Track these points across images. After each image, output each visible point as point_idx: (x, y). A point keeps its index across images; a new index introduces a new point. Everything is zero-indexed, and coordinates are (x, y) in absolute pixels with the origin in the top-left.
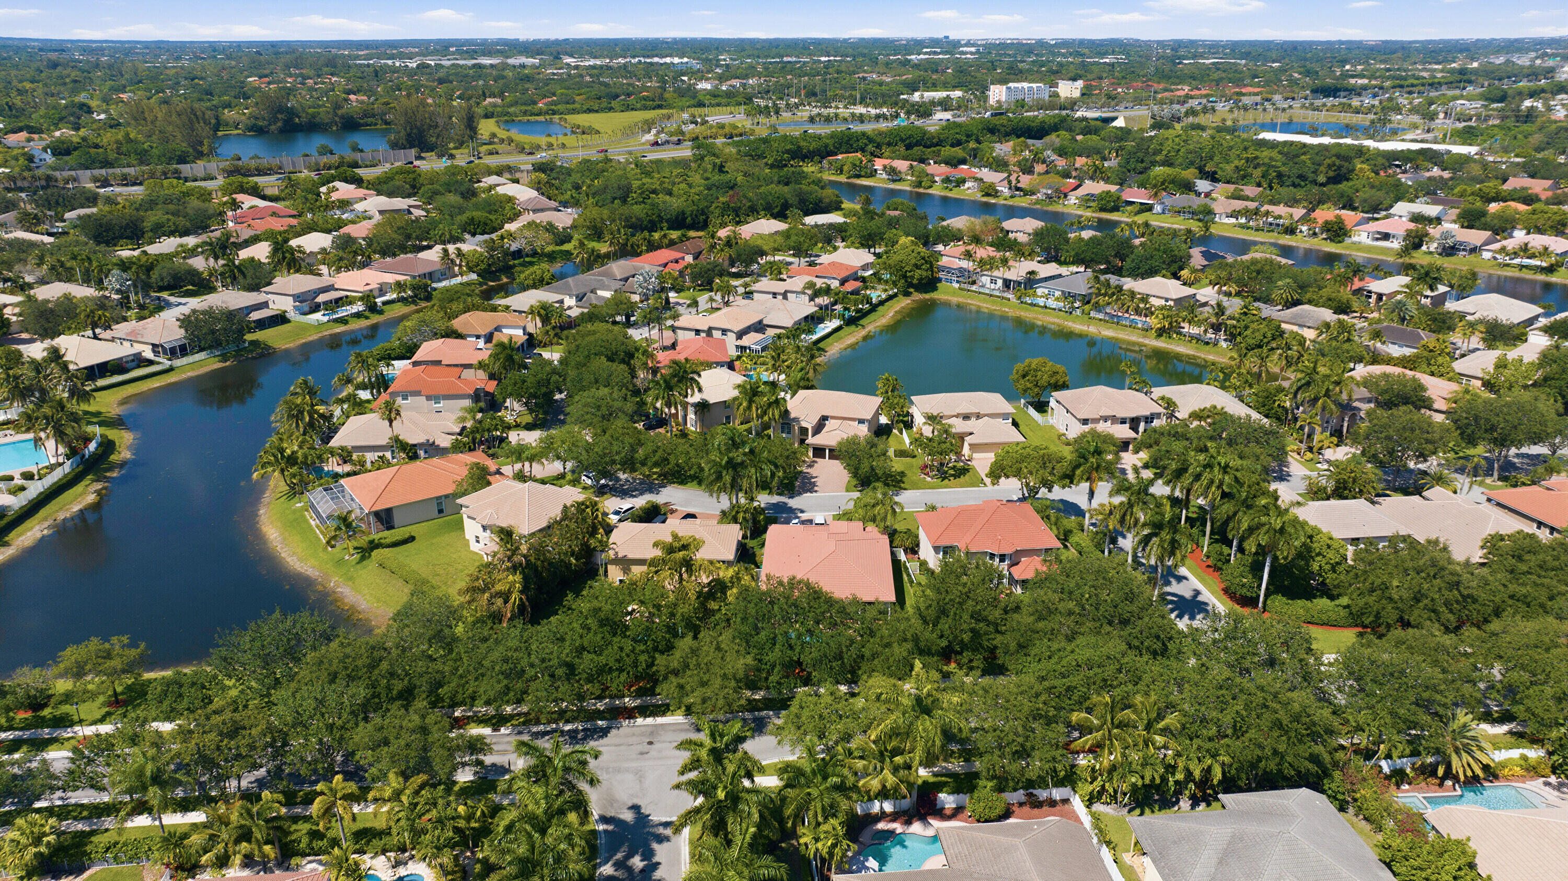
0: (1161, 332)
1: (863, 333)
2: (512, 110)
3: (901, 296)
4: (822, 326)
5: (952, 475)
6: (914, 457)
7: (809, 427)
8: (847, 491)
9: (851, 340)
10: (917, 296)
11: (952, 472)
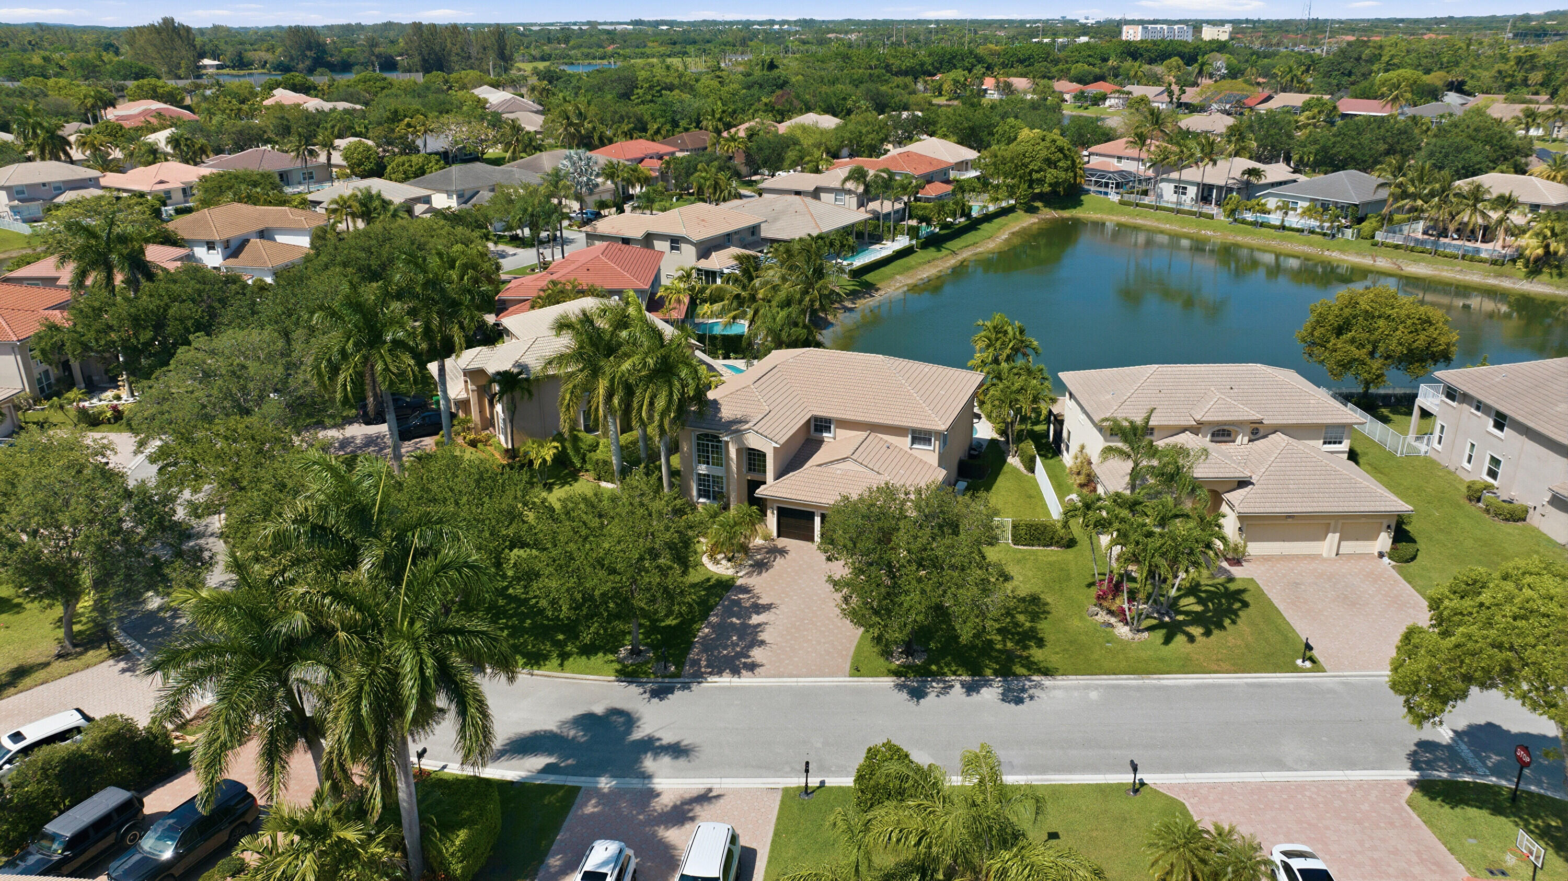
0: (1535, 267)
1: (952, 261)
2: (572, 52)
3: (1020, 212)
4: (877, 246)
5: (1197, 619)
6: (1071, 543)
7: (768, 448)
8: (857, 671)
9: (928, 272)
10: (1049, 214)
11: (1190, 604)
